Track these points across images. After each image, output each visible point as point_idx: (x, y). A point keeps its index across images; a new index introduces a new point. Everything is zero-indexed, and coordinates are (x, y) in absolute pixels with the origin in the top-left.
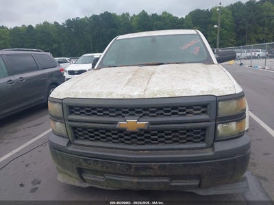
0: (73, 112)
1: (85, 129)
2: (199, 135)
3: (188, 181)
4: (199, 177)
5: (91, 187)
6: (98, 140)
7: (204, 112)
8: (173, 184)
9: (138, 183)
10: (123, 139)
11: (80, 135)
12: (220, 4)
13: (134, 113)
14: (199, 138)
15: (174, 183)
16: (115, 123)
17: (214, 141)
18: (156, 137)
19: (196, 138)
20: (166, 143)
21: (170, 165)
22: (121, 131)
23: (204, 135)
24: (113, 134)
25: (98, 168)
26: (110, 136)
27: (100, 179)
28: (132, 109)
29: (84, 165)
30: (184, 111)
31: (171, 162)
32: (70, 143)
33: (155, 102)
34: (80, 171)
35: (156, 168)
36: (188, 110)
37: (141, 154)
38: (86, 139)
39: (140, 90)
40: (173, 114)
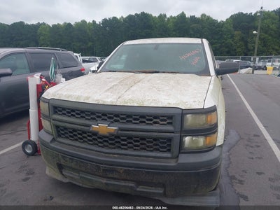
0: (57, 112)
1: (66, 128)
2: (165, 145)
3: (154, 188)
4: (163, 186)
5: (70, 183)
6: (76, 140)
7: (170, 123)
8: (138, 189)
9: (106, 184)
10: (96, 142)
11: (63, 134)
12: (262, 8)
13: (106, 118)
14: (165, 148)
15: (140, 189)
16: (89, 126)
17: (180, 153)
18: (126, 143)
19: (162, 147)
20: (135, 150)
21: (135, 170)
22: (95, 134)
23: (170, 145)
24: (89, 136)
25: (73, 165)
26: (86, 137)
27: (76, 175)
28: (104, 115)
29: (62, 162)
30: (151, 120)
31: (135, 168)
32: (53, 140)
33: (124, 110)
34: (60, 167)
35: (121, 171)
36: (155, 120)
37: (111, 157)
38: (67, 137)
39: (115, 97)
40: (141, 122)
